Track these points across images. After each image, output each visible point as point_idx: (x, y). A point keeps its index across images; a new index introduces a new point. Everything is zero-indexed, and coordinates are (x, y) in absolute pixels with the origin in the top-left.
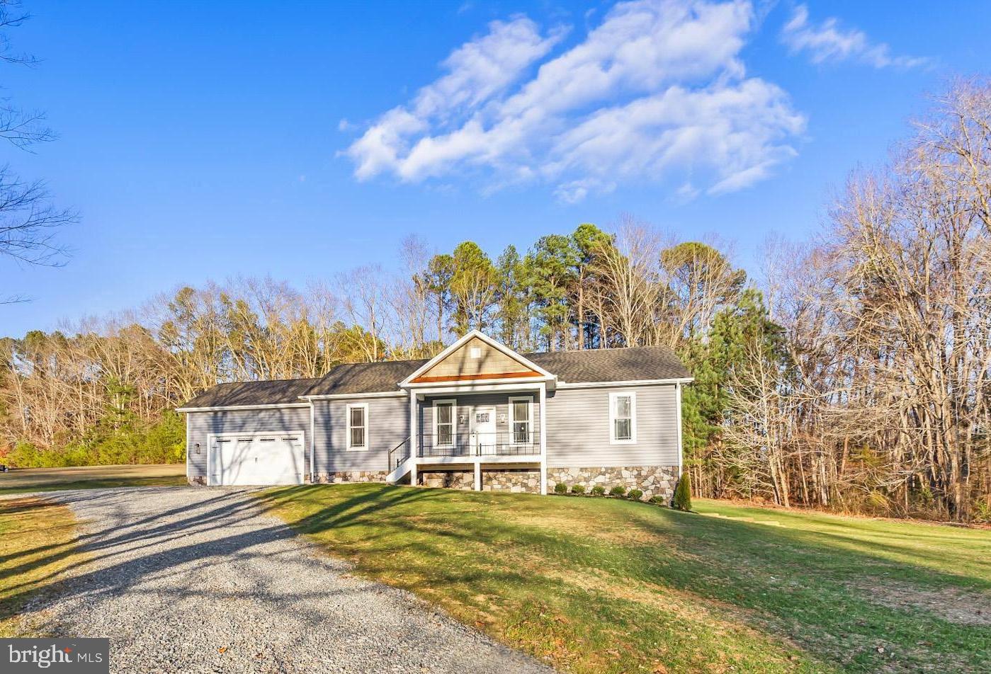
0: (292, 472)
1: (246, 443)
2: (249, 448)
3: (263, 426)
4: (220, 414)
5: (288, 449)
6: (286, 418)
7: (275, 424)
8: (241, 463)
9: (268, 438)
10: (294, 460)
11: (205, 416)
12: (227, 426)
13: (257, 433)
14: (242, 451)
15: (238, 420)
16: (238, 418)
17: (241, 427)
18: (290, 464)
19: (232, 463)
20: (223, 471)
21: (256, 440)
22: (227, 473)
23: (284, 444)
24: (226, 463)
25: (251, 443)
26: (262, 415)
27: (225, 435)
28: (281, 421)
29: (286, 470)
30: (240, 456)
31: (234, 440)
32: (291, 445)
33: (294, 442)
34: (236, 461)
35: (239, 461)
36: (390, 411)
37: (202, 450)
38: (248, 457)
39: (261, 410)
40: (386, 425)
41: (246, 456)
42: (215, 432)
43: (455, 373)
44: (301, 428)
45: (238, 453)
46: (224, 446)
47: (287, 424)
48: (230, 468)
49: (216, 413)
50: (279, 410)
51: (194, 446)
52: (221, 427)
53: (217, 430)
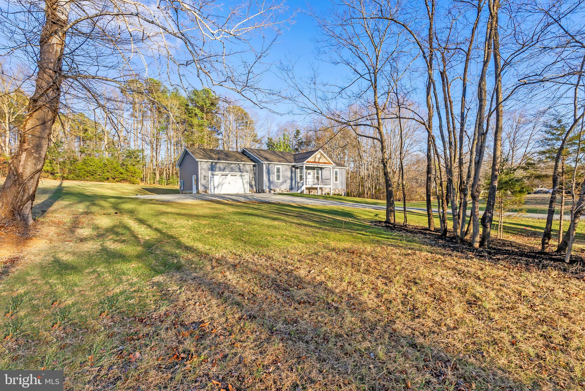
0: (243, 189)
1: (224, 176)
2: (226, 179)
3: (232, 170)
4: (214, 164)
5: (241, 180)
6: (242, 168)
7: (237, 170)
9: (234, 175)
10: (243, 184)
11: (207, 164)
12: (217, 169)
13: (230, 173)
14: (223, 180)
16: (222, 166)
17: (224, 170)
18: (242, 186)
19: (218, 185)
20: (214, 188)
21: (229, 175)
22: (216, 189)
23: (240, 178)
24: (216, 185)
25: (227, 177)
26: (232, 166)
27: (216, 173)
28: (240, 169)
29: (240, 188)
30: (222, 182)
31: (220, 175)
32: (242, 179)
33: (243, 177)
35: (221, 184)
36: (286, 170)
37: (207, 179)
38: (225, 182)
39: (232, 163)
40: (286, 174)
43: (314, 161)
44: (247, 172)
45: (221, 180)
46: (215, 177)
47: (242, 170)
48: (217, 187)
49: (212, 163)
50: (239, 164)
51: (202, 177)
52: (214, 169)
53: (212, 170)
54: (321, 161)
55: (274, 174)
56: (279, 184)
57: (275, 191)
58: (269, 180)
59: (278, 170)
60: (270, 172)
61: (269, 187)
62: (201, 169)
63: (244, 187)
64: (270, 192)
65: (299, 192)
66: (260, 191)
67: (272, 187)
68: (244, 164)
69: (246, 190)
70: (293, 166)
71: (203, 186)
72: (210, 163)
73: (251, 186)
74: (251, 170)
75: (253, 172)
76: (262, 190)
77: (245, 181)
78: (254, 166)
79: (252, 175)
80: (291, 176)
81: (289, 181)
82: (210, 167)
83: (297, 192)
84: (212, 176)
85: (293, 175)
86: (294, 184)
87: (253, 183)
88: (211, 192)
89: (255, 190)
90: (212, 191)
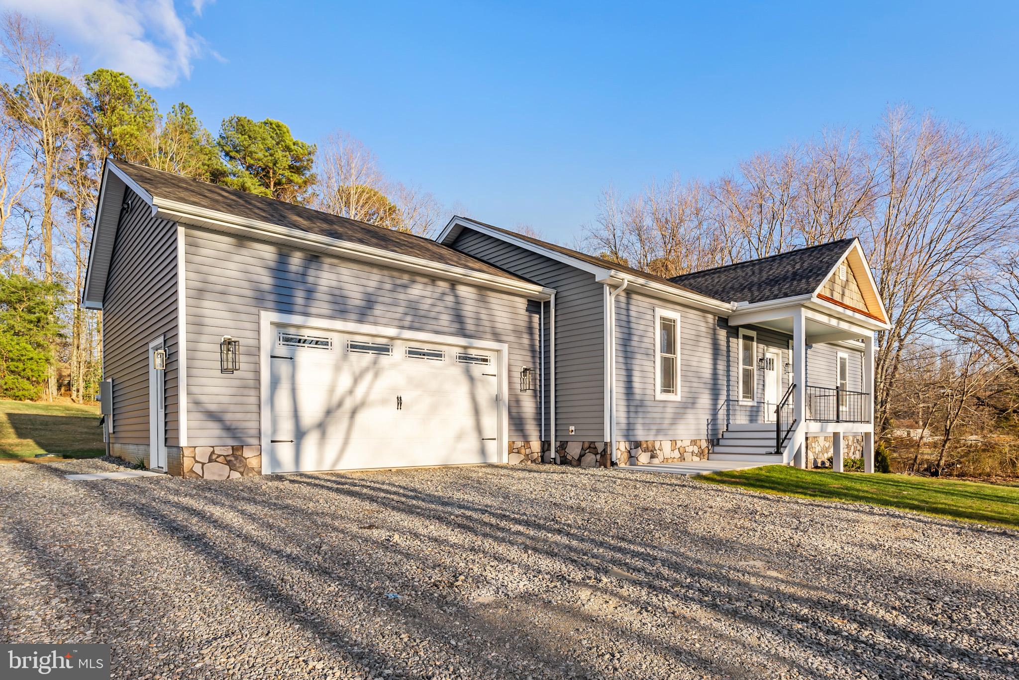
0: (472, 442)
1: (369, 356)
2: (376, 375)
3: (418, 318)
5: (463, 388)
6: (469, 309)
7: (445, 319)
8: (354, 412)
9: (426, 348)
10: (477, 413)
11: (246, 255)
13: (408, 334)
14: (356, 380)
15: (354, 291)
16: (353, 283)
17: (364, 313)
18: (468, 421)
19: (329, 412)
20: (300, 435)
21: (399, 352)
22: (310, 443)
23: (456, 371)
24: (311, 412)
25: (384, 360)
26: (417, 290)
27: (316, 326)
28: (458, 317)
29: (459, 437)
30: (351, 392)
31: (338, 343)
32: (471, 379)
33: (477, 369)
34: (340, 404)
35: (348, 405)
36: (698, 336)
37: (244, 362)
38: (373, 397)
39: (414, 274)
41: (367, 394)
42: (281, 311)
44: (497, 337)
45: (345, 382)
46: (306, 356)
47: (470, 326)
48: (322, 427)
49: (284, 249)
50: (454, 283)
51: (210, 349)
52: (299, 298)
53: (285, 305)
56: (672, 410)
57: (653, 453)
59: (668, 335)
61: (628, 430)
62: (199, 293)
63: (479, 429)
65: (786, 459)
68: (482, 289)
69: (491, 446)
70: (723, 321)
72: (268, 253)
73: (517, 423)
74: (517, 332)
75: (526, 341)
77: (484, 395)
78: (534, 305)
79: (523, 360)
80: (715, 374)
82: (266, 280)
84: (282, 350)
86: (722, 414)
87: (528, 406)
88: (275, 461)
89: (536, 443)
90: (285, 452)
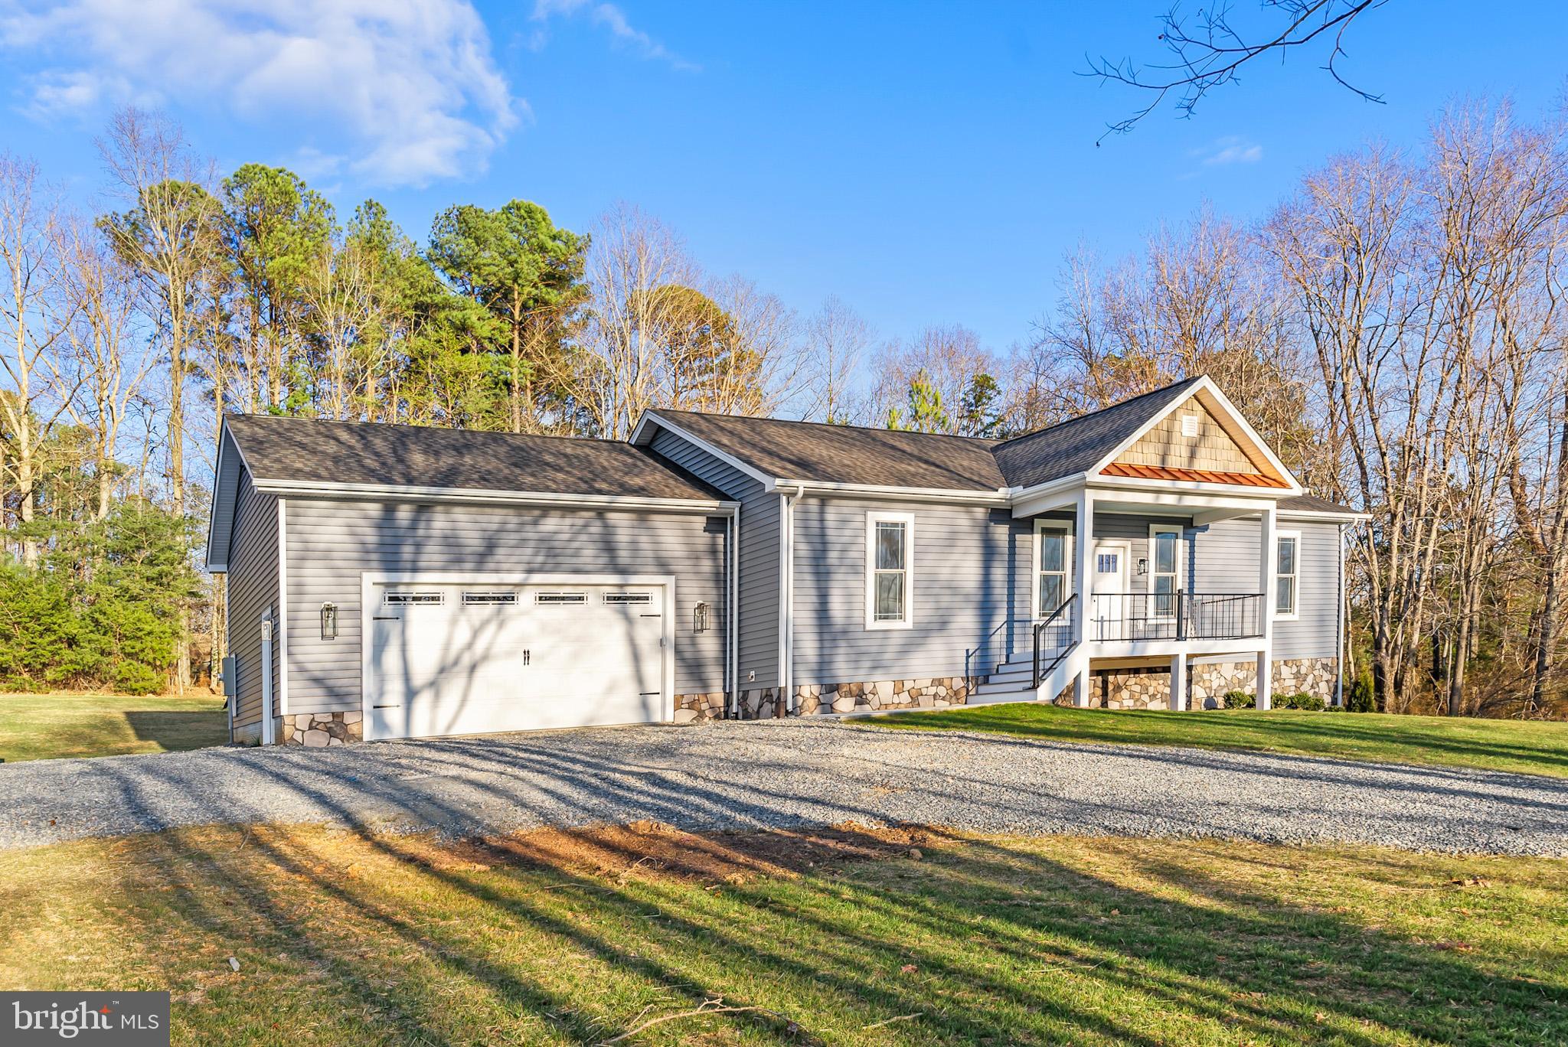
0: (629, 694)
1: (490, 608)
2: (501, 625)
3: (552, 557)
4: (404, 514)
5: (619, 628)
6: (623, 537)
7: (589, 554)
8: (473, 668)
9: (562, 591)
10: (636, 657)
11: (349, 514)
12: (433, 553)
13: (537, 578)
14: (476, 634)
15: (472, 539)
16: (468, 526)
17: (483, 558)
18: (624, 668)
19: (442, 670)
20: (410, 694)
21: (526, 599)
22: (422, 703)
23: (608, 612)
24: (423, 668)
25: (510, 609)
26: (550, 525)
27: (426, 581)
28: (608, 547)
29: (611, 689)
30: (470, 646)
31: (452, 595)
32: (628, 619)
33: (636, 609)
34: (456, 663)
35: (466, 660)
36: (951, 539)
37: (345, 626)
38: (496, 650)
39: (546, 510)
40: (944, 573)
41: (488, 649)
42: (388, 570)
43: (1154, 462)
44: (664, 566)
45: (462, 636)
46: (416, 613)
47: (624, 556)
48: (434, 684)
49: (390, 506)
50: (601, 512)
51: (310, 616)
52: (407, 551)
53: (391, 563)
54: (1202, 465)
55: (857, 569)
56: (896, 640)
57: (861, 699)
58: (822, 613)
59: (891, 544)
60: (833, 556)
61: (820, 670)
62: (301, 558)
63: (638, 679)
64: (827, 707)
65: (1044, 693)
66: (754, 700)
67: (843, 671)
68: (643, 514)
69: (655, 702)
70: (1000, 514)
71: (317, 681)
72: (374, 510)
73: (692, 668)
74: (694, 557)
75: (707, 565)
76: (767, 697)
77: (646, 635)
78: (717, 523)
79: (697, 592)
80: (986, 584)
81: (967, 620)
82: (371, 537)
83: (1026, 698)
84: (388, 609)
85: (999, 573)
86: (998, 639)
87: (709, 645)
88: (380, 724)
89: (718, 696)
90: (394, 716)
